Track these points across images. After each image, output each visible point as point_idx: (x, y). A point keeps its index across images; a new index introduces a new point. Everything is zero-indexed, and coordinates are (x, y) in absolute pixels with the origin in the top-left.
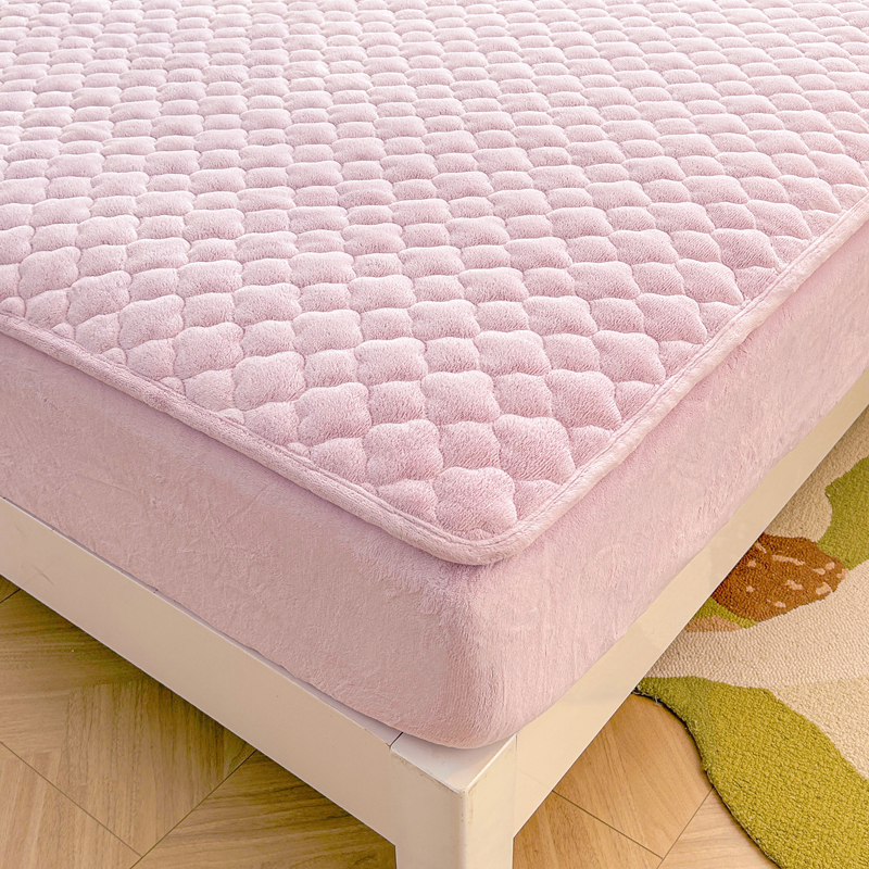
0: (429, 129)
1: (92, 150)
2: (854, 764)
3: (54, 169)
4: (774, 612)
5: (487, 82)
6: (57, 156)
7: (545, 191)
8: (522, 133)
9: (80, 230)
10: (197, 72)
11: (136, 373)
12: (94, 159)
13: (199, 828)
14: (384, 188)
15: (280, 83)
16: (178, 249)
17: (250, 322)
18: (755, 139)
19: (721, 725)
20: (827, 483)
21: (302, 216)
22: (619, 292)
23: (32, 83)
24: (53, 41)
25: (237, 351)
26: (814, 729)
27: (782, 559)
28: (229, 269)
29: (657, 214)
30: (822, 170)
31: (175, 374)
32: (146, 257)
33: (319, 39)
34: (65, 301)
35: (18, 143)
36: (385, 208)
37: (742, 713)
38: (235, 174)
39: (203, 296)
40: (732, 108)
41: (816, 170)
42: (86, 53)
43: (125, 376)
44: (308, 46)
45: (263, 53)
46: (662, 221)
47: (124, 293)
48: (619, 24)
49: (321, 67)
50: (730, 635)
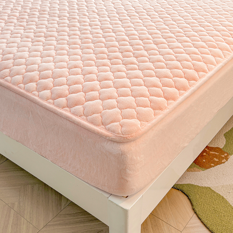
4: (211, 167)
13: (55, 223)
19: (198, 196)
20: (224, 133)
26: (223, 197)
37: (203, 193)
50: (199, 173)
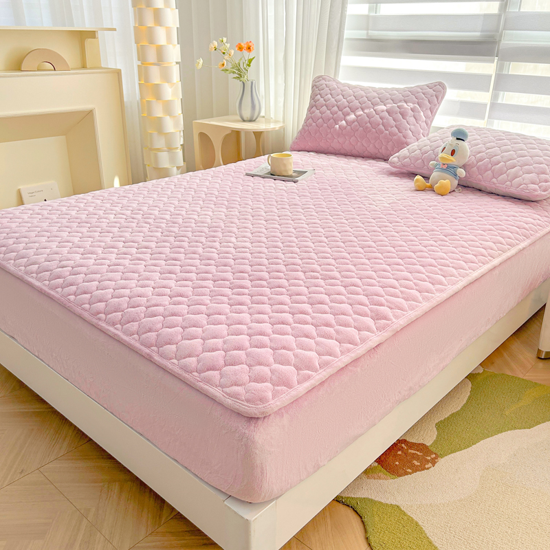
0: (269, 264)
1: (141, 264)
2: (432, 540)
3: (126, 270)
4: (406, 473)
5: (296, 249)
6: (128, 265)
7: (308, 288)
8: (304, 267)
9: (131, 292)
10: (186, 239)
11: (142, 344)
12: (141, 267)
13: (148, 544)
14: (248, 283)
15: (217, 244)
16: (166, 300)
17: (186, 327)
18: (393, 275)
19: (377, 519)
20: (437, 421)
21: (215, 291)
22: (328, 325)
23: (123, 239)
24: (134, 225)
25: (180, 337)
26: (417, 523)
27: (413, 451)
28: (183, 308)
29: (348, 298)
30: (417, 287)
31: (156, 346)
32: (153, 302)
33: (235, 230)
34: (121, 316)
35: (114, 260)
36: (247, 290)
37: (386, 514)
38: (193, 276)
39: (172, 317)
40: (387, 263)
41: (415, 287)
42: (145, 230)
43: (137, 345)
44: (231, 232)
45: (213, 233)
46: (350, 301)
47: (143, 315)
48: (351, 230)
49: (233, 240)
50: (386, 482)
